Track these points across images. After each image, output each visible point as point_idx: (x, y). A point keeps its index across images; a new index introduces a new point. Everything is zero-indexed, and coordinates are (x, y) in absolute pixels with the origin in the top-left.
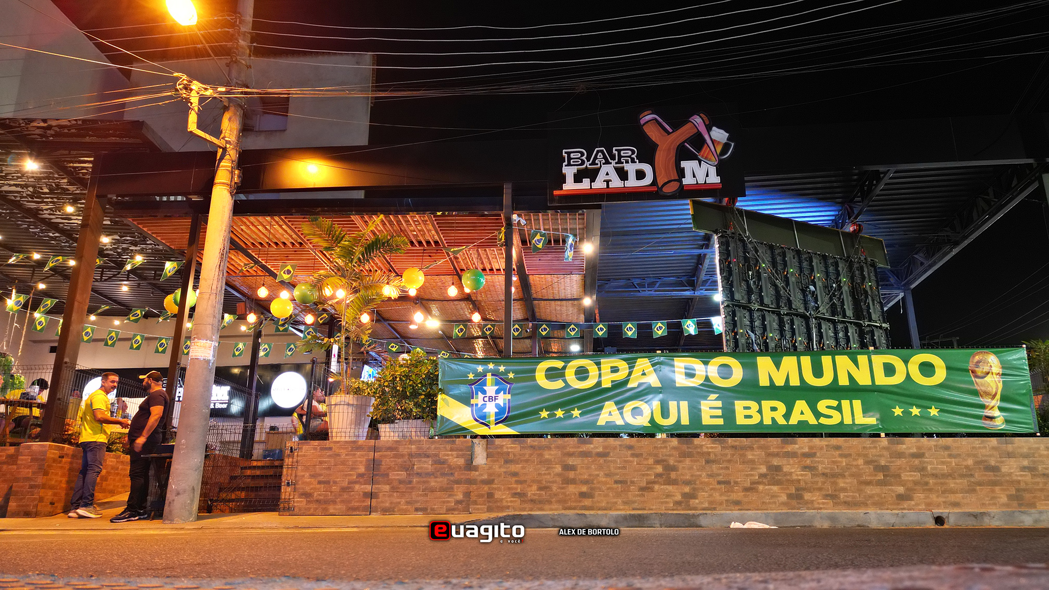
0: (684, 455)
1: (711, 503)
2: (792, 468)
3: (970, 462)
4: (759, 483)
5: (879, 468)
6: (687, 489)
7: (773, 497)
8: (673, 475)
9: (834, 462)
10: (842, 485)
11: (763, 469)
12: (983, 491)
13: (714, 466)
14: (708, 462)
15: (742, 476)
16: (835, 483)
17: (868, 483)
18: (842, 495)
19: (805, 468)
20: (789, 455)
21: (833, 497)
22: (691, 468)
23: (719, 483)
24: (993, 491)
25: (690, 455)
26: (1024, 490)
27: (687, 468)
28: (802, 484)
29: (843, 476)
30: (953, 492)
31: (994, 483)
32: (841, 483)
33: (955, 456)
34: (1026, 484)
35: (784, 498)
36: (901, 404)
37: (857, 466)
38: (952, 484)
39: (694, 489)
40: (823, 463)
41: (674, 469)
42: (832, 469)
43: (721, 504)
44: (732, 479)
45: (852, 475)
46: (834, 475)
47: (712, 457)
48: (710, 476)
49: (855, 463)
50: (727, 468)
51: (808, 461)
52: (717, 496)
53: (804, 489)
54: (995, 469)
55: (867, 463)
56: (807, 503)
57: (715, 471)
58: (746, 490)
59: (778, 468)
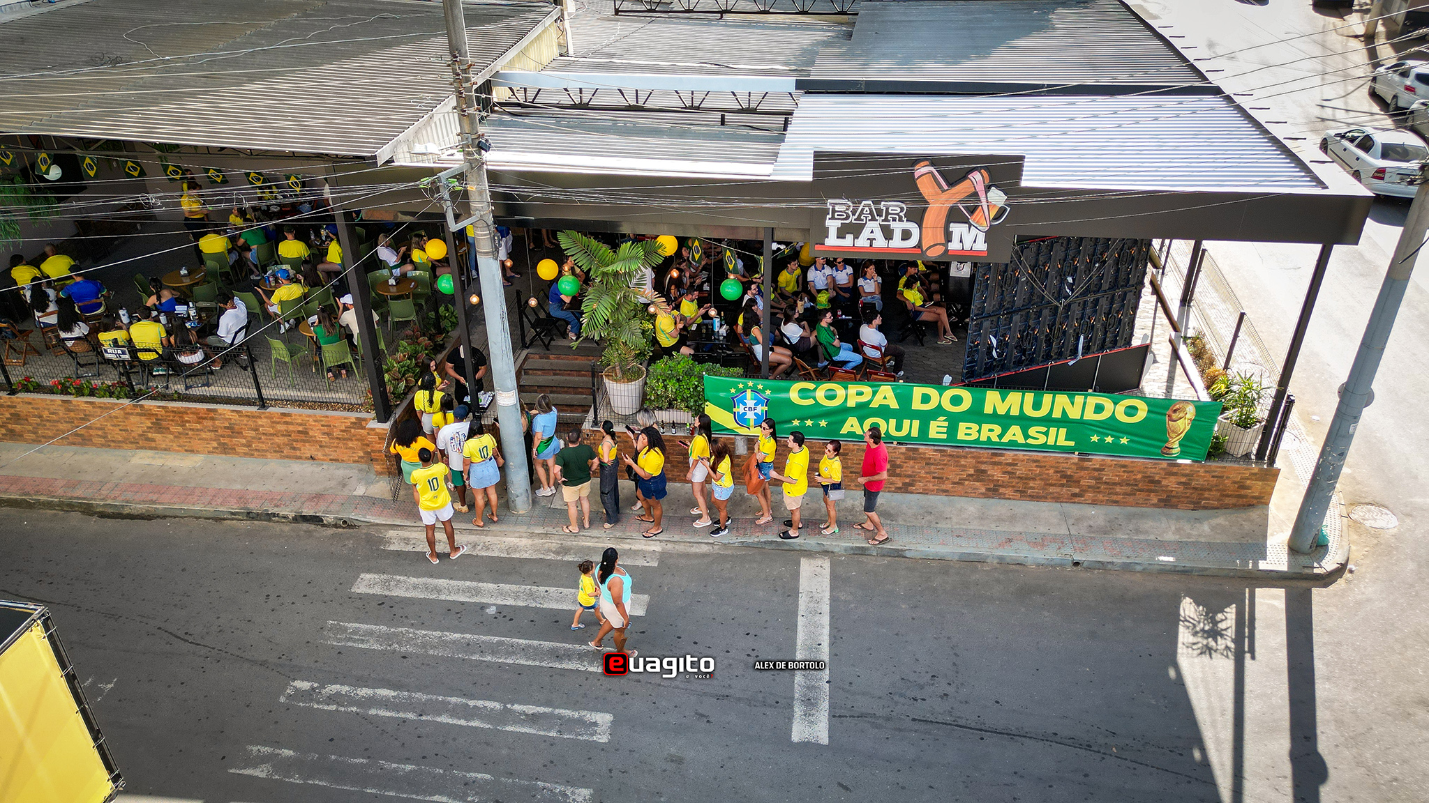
0: (909, 458)
1: (924, 490)
2: (996, 473)
3: (1139, 476)
4: (967, 480)
5: (1065, 476)
6: (907, 481)
7: (974, 489)
8: (898, 471)
9: (1029, 470)
10: (1031, 485)
11: (972, 471)
12: (1140, 496)
13: (933, 467)
14: (927, 464)
15: (953, 474)
16: (1027, 484)
17: (1051, 485)
18: (1029, 491)
19: (1004, 473)
20: (994, 463)
21: (1021, 492)
22: (913, 467)
23: (934, 478)
24: (1149, 496)
25: (914, 459)
26: (1174, 497)
27: (909, 467)
28: (1000, 483)
29: (1034, 479)
30: (1117, 494)
31: (1150, 491)
32: (1031, 484)
33: (1128, 472)
34: (1177, 493)
35: (983, 490)
36: (1099, 433)
37: (1048, 474)
38: (1118, 489)
39: (913, 480)
40: (1021, 470)
41: (900, 467)
42: (1027, 474)
43: (933, 491)
44: (945, 476)
45: (1041, 479)
46: (1026, 479)
47: (932, 461)
48: (927, 473)
49: (1047, 472)
50: (943, 469)
51: (1009, 469)
52: (930, 486)
53: (1000, 486)
54: (1159, 482)
55: (1057, 472)
56: (1001, 494)
57: (932, 470)
58: (954, 483)
59: (984, 472)
